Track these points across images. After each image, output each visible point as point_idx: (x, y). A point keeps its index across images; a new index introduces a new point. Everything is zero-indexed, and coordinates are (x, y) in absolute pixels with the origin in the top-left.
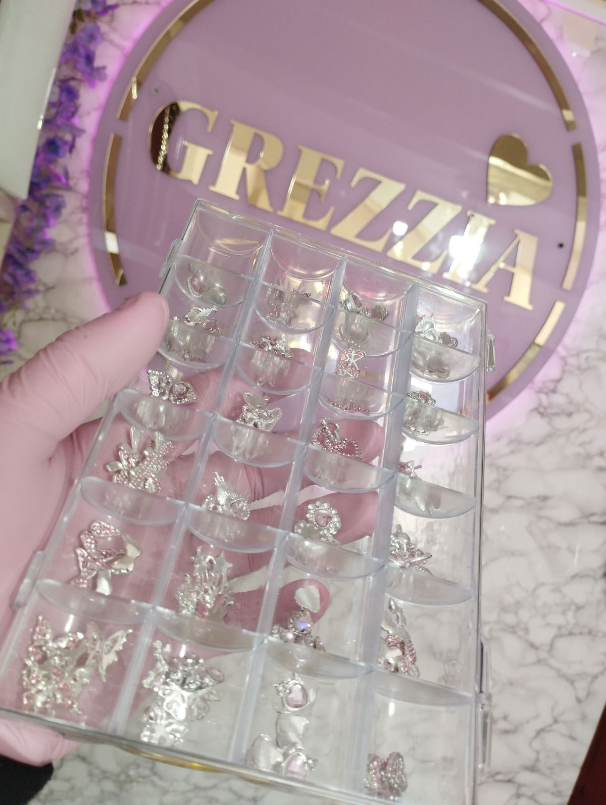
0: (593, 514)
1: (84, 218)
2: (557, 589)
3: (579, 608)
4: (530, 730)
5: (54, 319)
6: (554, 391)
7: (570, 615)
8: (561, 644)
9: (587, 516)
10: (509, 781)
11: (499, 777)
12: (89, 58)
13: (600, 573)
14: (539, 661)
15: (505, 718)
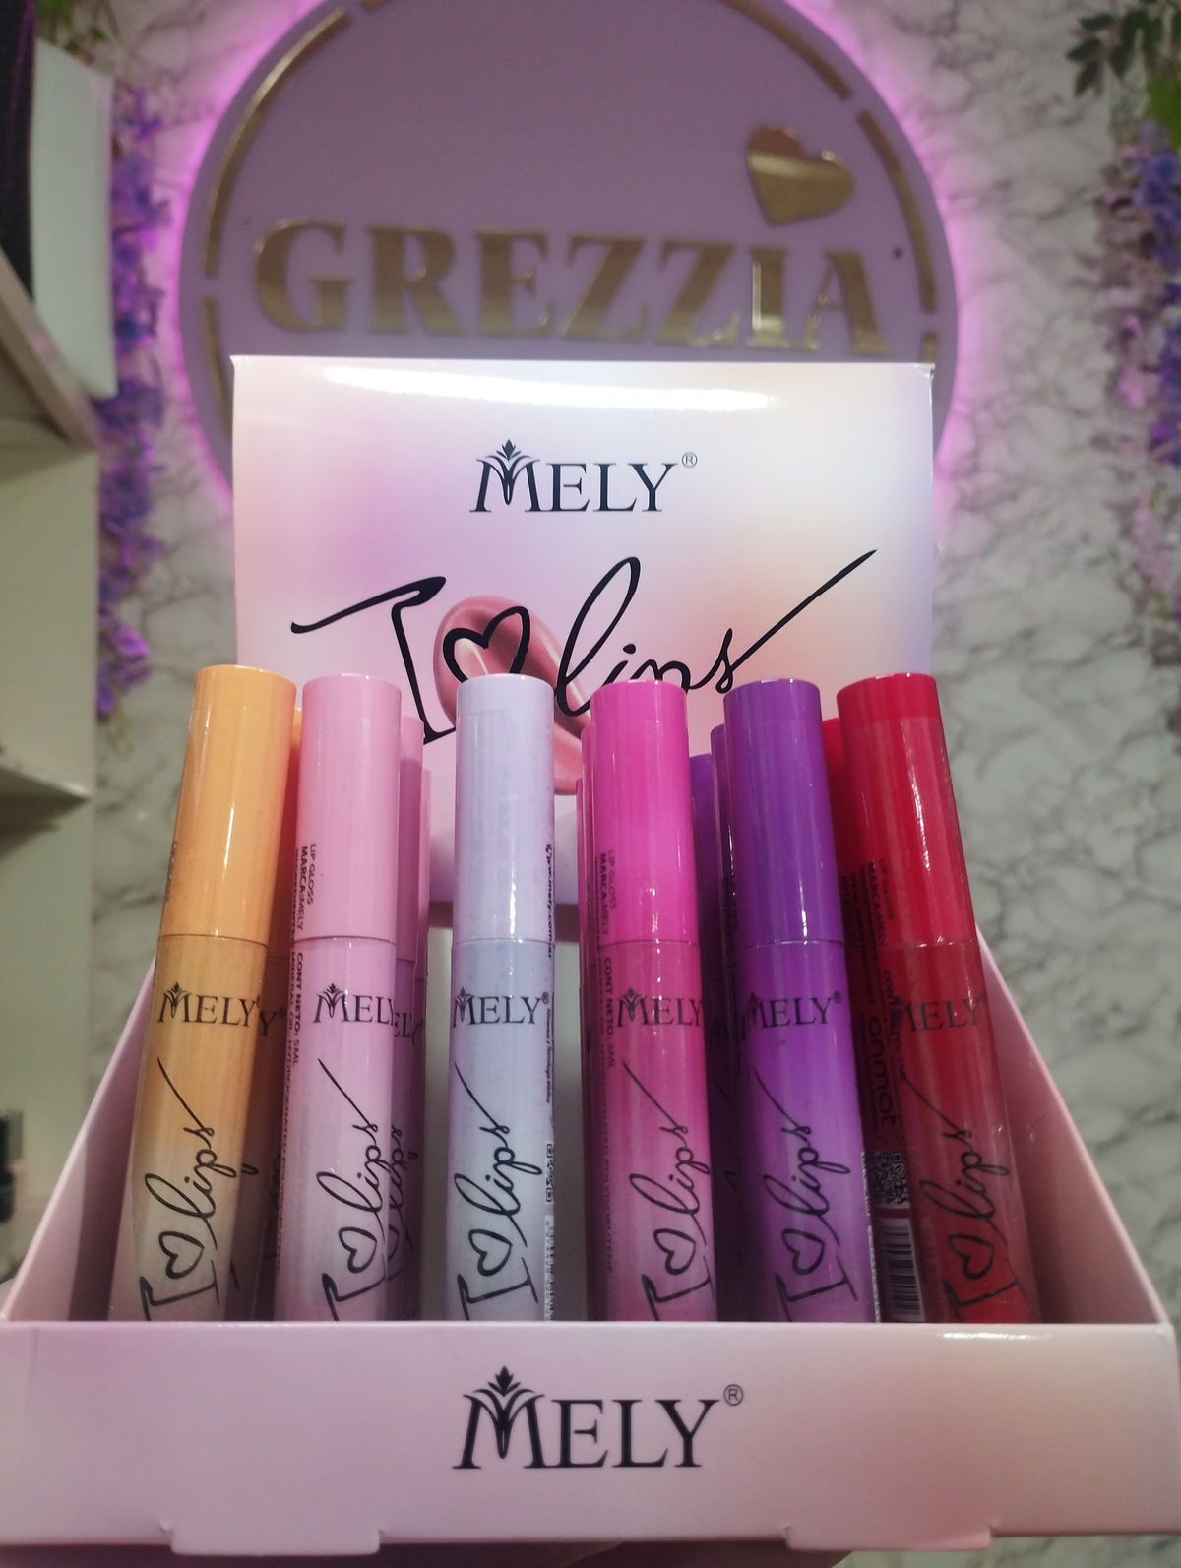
0: (1110, 636)
1: (193, 433)
2: (1108, 770)
3: (1155, 789)
4: (1165, 1017)
5: (191, 595)
6: (976, 469)
7: (1146, 805)
8: (1154, 856)
9: (1105, 640)
10: (1170, 1118)
11: (1151, 1116)
12: (143, 197)
13: (1162, 722)
14: (1131, 896)
15: (1116, 1008)
